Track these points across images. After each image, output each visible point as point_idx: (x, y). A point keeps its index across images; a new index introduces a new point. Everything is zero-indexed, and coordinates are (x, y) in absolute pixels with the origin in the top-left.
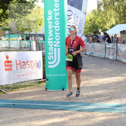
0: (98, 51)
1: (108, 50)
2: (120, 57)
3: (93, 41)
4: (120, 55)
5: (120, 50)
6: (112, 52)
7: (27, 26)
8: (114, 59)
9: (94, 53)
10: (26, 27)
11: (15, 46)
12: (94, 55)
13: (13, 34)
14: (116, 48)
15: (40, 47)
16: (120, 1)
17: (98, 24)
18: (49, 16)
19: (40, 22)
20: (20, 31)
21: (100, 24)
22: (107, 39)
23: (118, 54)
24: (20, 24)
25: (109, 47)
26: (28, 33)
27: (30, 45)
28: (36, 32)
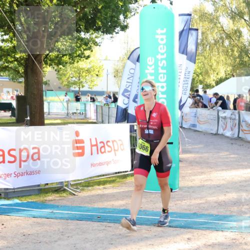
0: (205, 123)
1: (223, 120)
2: (245, 133)
3: (196, 105)
4: (245, 130)
5: (245, 121)
6: (229, 125)
7: (76, 78)
8: (235, 137)
9: (196, 125)
10: (74, 79)
11: (59, 111)
12: (197, 129)
13: (52, 90)
14: (237, 118)
15: (104, 113)
16: (234, 39)
17: (195, 75)
18: (148, 67)
19: (98, 72)
20: (64, 86)
21: (199, 76)
22: (220, 102)
23: (241, 127)
24: (65, 75)
25: (225, 117)
26: (77, 89)
27: (85, 110)
28: (91, 88)
